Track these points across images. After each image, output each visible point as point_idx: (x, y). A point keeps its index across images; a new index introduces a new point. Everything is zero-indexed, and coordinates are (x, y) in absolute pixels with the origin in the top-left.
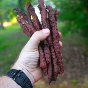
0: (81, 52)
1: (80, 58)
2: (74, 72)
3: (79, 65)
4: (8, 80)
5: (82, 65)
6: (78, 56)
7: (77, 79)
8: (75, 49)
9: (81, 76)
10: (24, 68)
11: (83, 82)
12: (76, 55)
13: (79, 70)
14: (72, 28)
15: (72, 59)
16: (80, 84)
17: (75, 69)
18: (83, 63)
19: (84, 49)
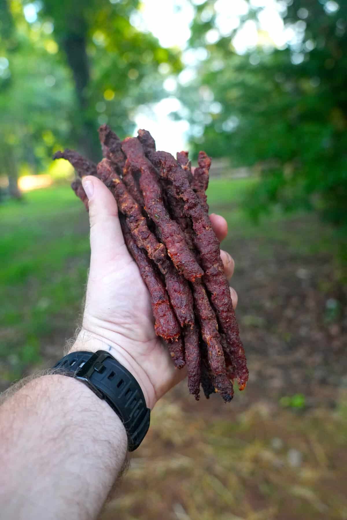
0: (325, 286)
1: (323, 310)
2: (298, 365)
3: (318, 335)
4: (61, 383)
5: (330, 338)
6: (311, 303)
7: (308, 393)
8: (302, 273)
9: (323, 382)
10: (113, 345)
11: (333, 406)
12: (303, 297)
13: (318, 358)
14: (288, 192)
15: (289, 313)
16: (319, 413)
17: (300, 354)
18: (334, 330)
19: (338, 275)
